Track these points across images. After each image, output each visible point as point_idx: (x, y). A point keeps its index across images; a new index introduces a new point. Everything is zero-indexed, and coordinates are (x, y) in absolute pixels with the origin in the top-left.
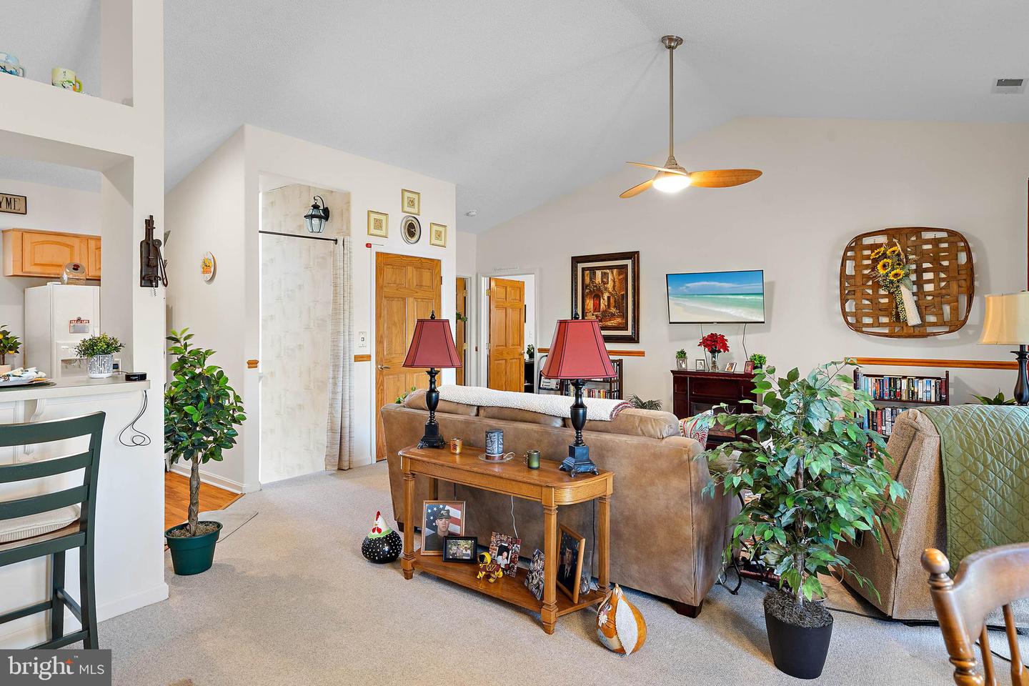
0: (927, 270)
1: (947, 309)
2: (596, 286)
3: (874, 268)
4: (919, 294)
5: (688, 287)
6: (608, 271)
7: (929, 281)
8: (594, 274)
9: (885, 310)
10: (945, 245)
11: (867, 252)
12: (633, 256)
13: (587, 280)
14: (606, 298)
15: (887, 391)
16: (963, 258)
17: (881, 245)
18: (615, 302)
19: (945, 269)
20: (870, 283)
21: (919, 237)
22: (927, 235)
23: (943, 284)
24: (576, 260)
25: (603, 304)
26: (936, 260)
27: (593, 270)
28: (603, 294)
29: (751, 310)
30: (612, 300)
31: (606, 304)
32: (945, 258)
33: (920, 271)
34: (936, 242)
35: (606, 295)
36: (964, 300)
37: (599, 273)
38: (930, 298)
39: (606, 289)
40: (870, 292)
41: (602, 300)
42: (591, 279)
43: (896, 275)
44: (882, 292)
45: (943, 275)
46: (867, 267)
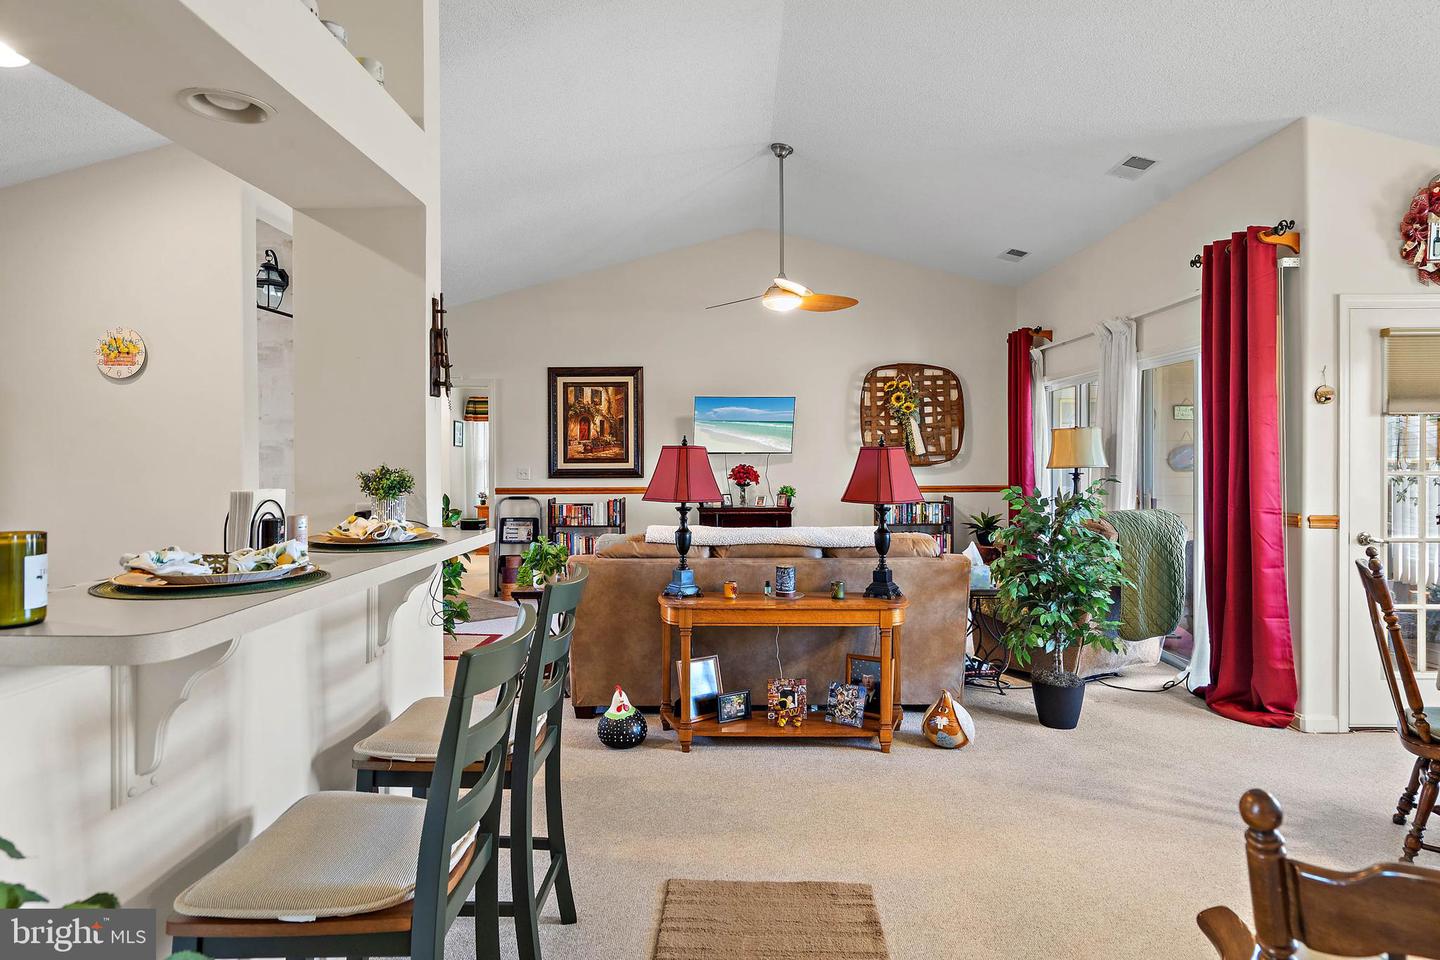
0: (927, 404)
1: (943, 440)
2: (584, 407)
3: (887, 401)
4: (922, 426)
5: (716, 412)
6: (601, 389)
7: (929, 415)
8: (582, 392)
9: (896, 440)
10: (940, 382)
11: (880, 385)
12: (635, 372)
13: (571, 399)
14: (598, 422)
15: (905, 516)
16: (954, 395)
17: (892, 379)
18: (611, 427)
19: (941, 404)
20: (883, 414)
21: (922, 373)
22: (928, 372)
23: (939, 417)
24: (554, 373)
25: (594, 430)
26: (934, 396)
27: (579, 387)
28: (593, 417)
29: (780, 439)
30: (606, 425)
31: (599, 430)
32: (940, 394)
33: (923, 405)
34: (934, 379)
35: (598, 419)
36: (956, 432)
37: (588, 391)
38: (929, 430)
39: (598, 411)
40: (883, 423)
41: (592, 425)
42: (576, 397)
43: (908, 408)
44: (893, 423)
45: (939, 410)
46: (881, 398)
